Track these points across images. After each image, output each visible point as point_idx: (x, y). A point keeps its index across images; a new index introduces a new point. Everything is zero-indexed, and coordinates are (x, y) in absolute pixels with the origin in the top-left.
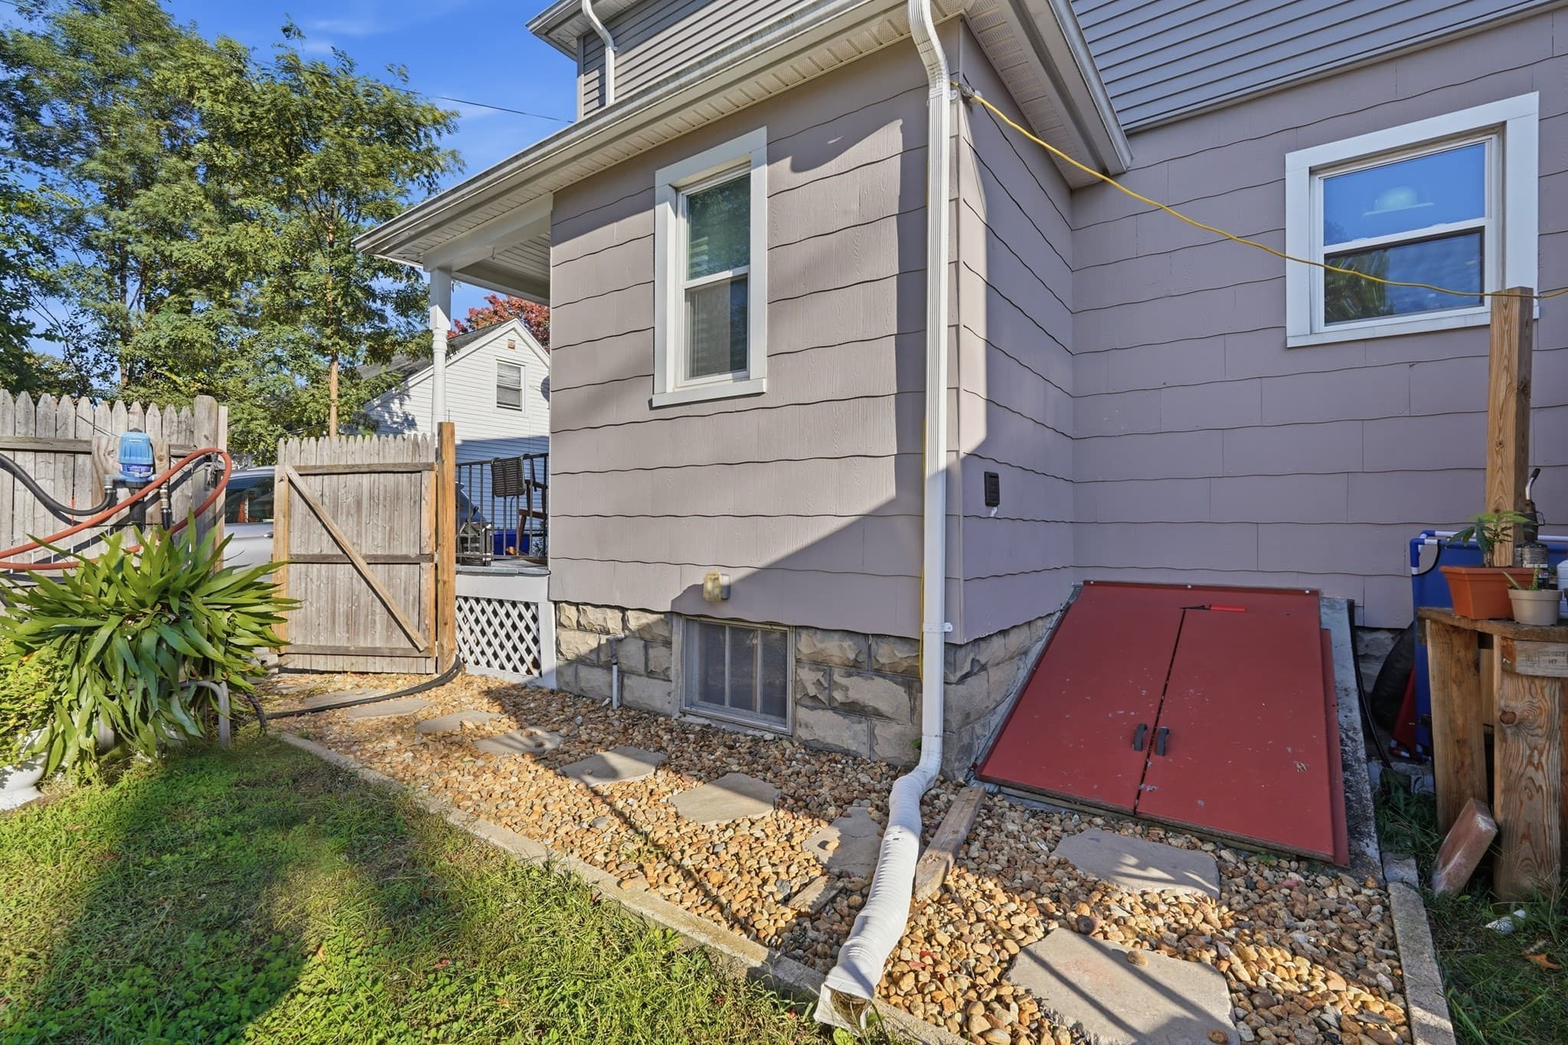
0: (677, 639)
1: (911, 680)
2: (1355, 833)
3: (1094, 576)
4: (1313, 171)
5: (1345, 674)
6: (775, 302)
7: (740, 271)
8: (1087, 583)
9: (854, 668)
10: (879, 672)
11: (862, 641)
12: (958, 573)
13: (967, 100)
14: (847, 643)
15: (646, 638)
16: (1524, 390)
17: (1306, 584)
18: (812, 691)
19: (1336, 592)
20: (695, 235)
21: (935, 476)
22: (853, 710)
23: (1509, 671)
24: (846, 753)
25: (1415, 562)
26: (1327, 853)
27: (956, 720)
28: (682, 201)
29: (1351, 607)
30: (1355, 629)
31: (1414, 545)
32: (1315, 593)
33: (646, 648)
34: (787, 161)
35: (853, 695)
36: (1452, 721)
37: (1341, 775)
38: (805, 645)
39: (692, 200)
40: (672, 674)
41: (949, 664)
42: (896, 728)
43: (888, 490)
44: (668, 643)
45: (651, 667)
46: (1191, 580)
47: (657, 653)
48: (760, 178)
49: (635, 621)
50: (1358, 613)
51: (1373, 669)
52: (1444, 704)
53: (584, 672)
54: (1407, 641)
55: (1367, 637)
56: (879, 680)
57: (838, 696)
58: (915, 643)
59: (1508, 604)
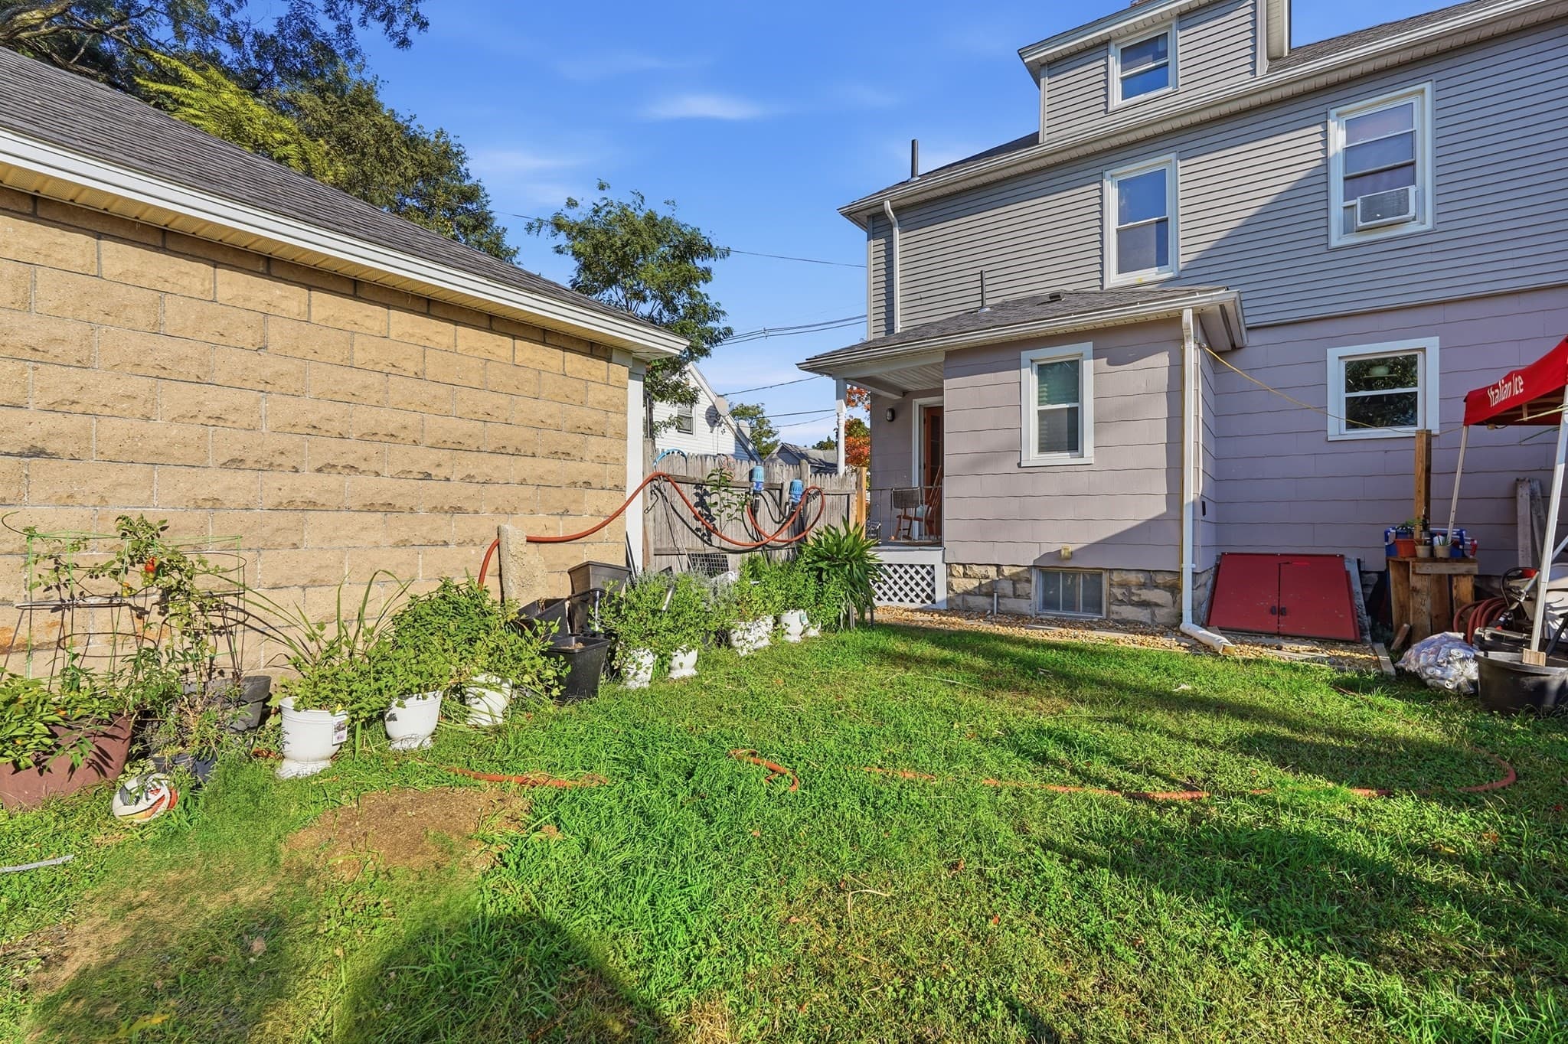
0: (1034, 579)
1: (1175, 589)
2: (1362, 634)
3: (1227, 550)
4: (1340, 358)
5: (1357, 587)
6: (1098, 422)
7: (1074, 405)
8: (1223, 554)
9: (1142, 586)
10: (1157, 587)
11: (1147, 574)
12: (1199, 543)
13: (1200, 347)
14: (1140, 575)
15: (1015, 580)
16: (1428, 470)
17: (1338, 552)
18: (1120, 598)
19: (1351, 556)
20: (1040, 382)
21: (1188, 504)
22: (1144, 604)
23: (1414, 573)
24: (1141, 622)
25: (1387, 540)
26: (1352, 637)
27: (1196, 604)
28: (1035, 368)
29: (1359, 561)
30: (1361, 573)
31: (1386, 533)
32: (1342, 556)
33: (1014, 584)
34: (1105, 360)
35: (1143, 597)
36: (1399, 599)
37: (1356, 620)
38: (1116, 577)
39: (1040, 367)
40: (1032, 595)
41: (1194, 582)
42: (1165, 610)
43: (1162, 508)
44: (1029, 581)
45: (1018, 593)
46: (1279, 551)
47: (1022, 587)
48: (1088, 367)
49: (1007, 571)
50: (1362, 565)
51: (1370, 591)
52: (1397, 593)
53: (970, 599)
54: (1383, 576)
55: (1367, 576)
56: (1157, 591)
57: (1135, 598)
58: (1179, 574)
59: (1415, 551)
